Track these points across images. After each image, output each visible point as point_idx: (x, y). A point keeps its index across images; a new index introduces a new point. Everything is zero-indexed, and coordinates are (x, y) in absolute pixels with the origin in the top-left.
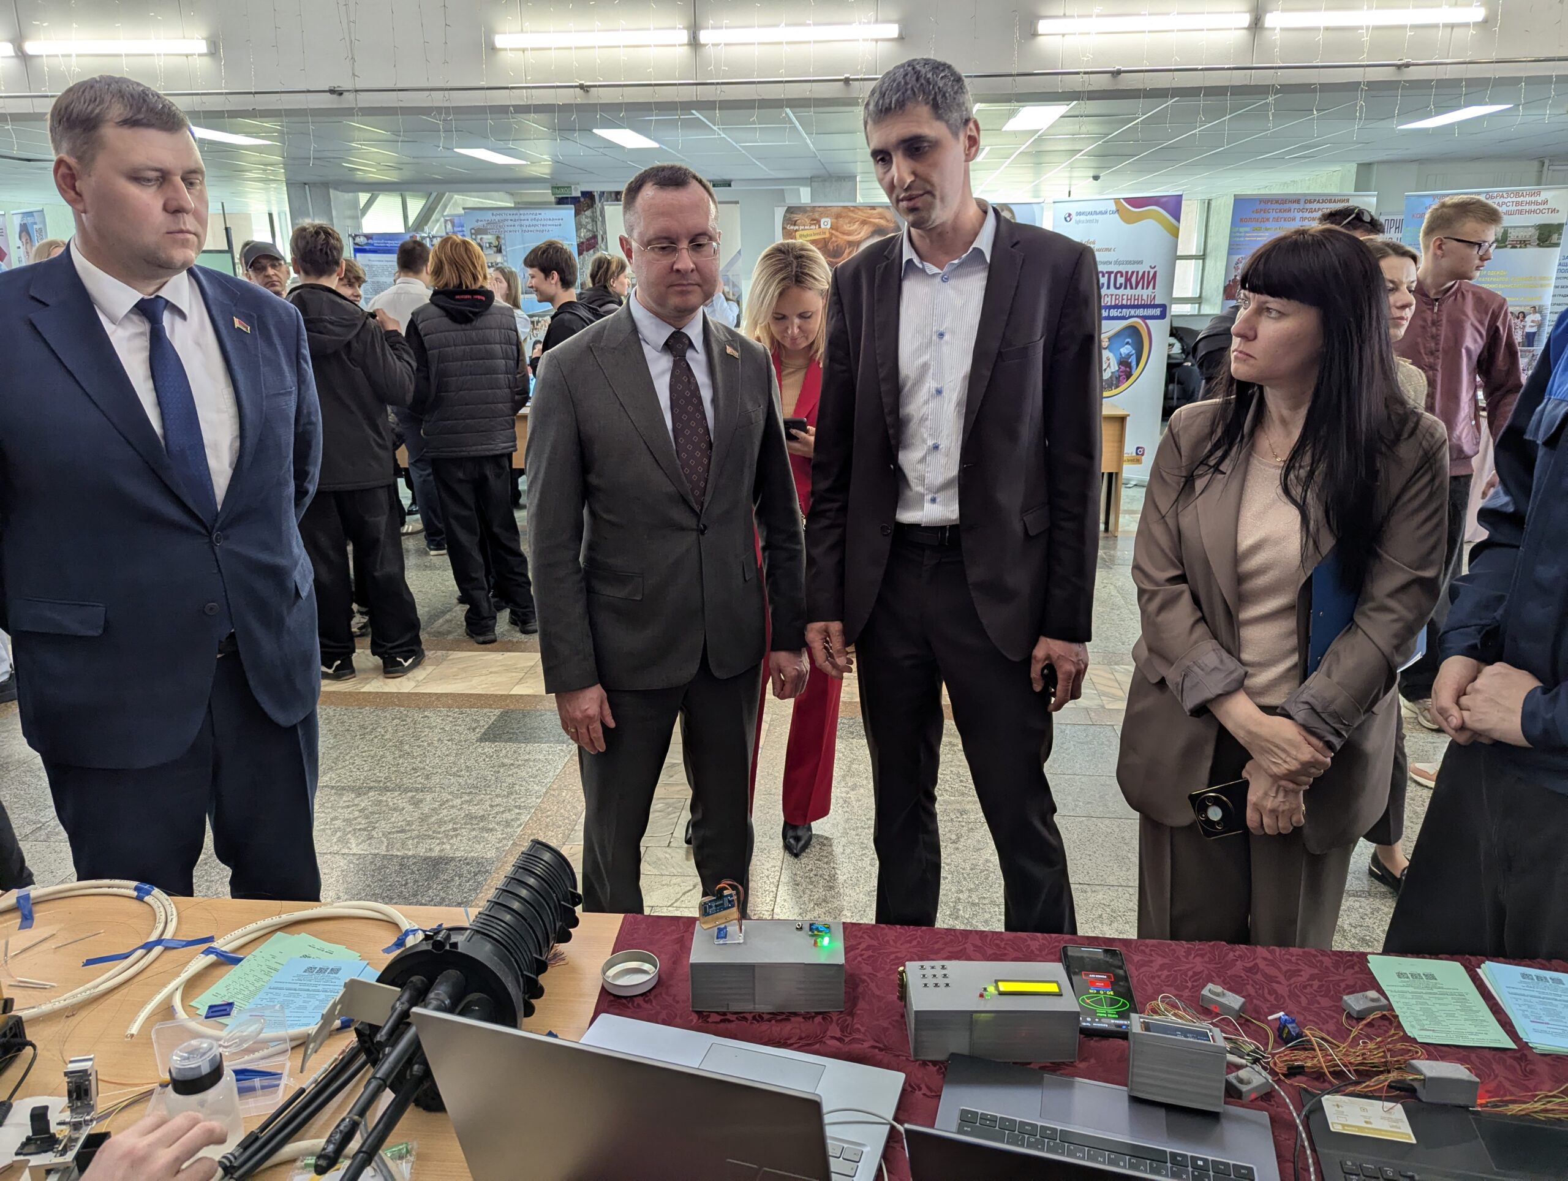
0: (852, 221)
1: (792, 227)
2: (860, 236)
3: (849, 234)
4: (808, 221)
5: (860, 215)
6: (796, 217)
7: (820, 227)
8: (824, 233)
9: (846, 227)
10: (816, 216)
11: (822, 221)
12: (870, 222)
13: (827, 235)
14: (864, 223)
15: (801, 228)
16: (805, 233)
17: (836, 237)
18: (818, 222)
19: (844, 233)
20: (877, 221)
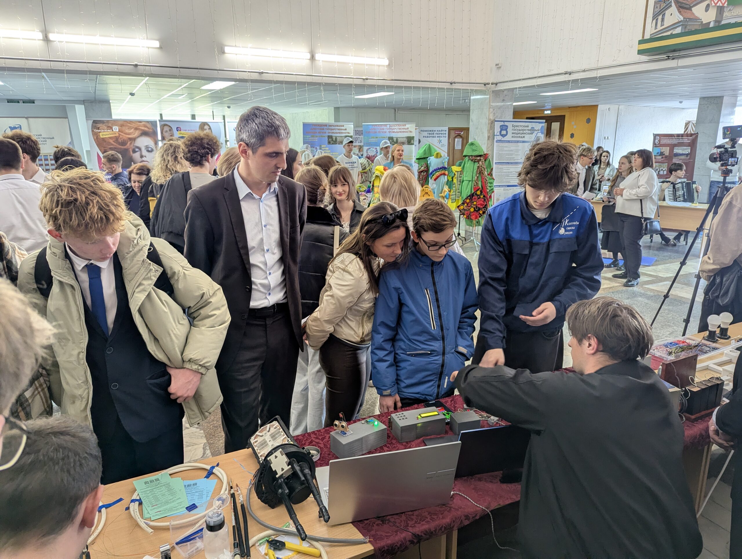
0: (130, 128)
1: (97, 131)
2: (135, 135)
3: (129, 134)
4: (106, 128)
5: (133, 125)
6: (99, 125)
7: (112, 130)
8: (115, 134)
9: (127, 131)
10: (110, 125)
11: (114, 127)
12: (139, 129)
13: (117, 135)
14: (136, 129)
15: (103, 131)
16: (105, 133)
17: (122, 136)
18: (111, 128)
19: (126, 134)
20: (143, 128)
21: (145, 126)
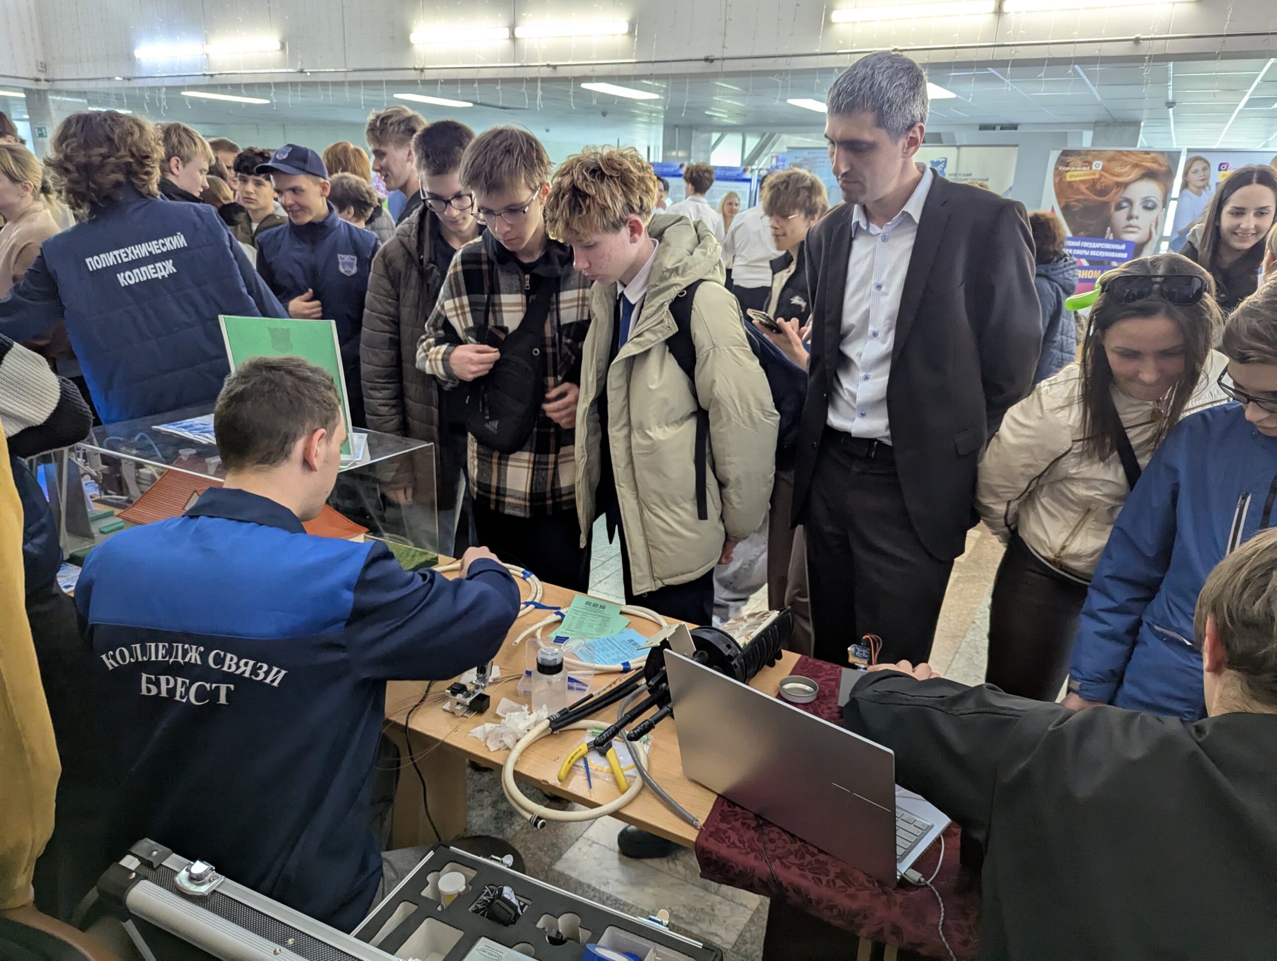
0: (1125, 164)
1: (1064, 168)
2: (1129, 178)
3: (1118, 175)
4: (1080, 163)
5: (1133, 159)
6: (1070, 159)
7: (1091, 168)
8: (1094, 174)
9: (1118, 170)
10: (1089, 158)
11: (1095, 163)
12: (1142, 166)
13: (1097, 176)
14: (1136, 166)
15: (1073, 169)
16: (1076, 173)
17: (1105, 177)
18: (1090, 164)
19: (1114, 175)
20: (1149, 164)
21: (1155, 161)
